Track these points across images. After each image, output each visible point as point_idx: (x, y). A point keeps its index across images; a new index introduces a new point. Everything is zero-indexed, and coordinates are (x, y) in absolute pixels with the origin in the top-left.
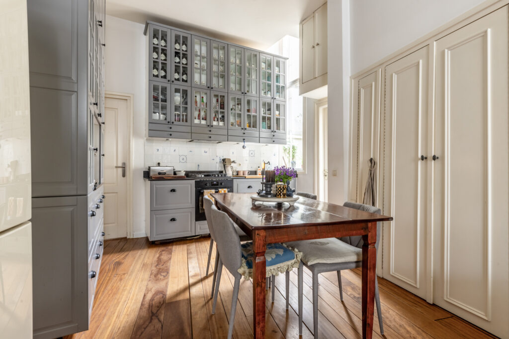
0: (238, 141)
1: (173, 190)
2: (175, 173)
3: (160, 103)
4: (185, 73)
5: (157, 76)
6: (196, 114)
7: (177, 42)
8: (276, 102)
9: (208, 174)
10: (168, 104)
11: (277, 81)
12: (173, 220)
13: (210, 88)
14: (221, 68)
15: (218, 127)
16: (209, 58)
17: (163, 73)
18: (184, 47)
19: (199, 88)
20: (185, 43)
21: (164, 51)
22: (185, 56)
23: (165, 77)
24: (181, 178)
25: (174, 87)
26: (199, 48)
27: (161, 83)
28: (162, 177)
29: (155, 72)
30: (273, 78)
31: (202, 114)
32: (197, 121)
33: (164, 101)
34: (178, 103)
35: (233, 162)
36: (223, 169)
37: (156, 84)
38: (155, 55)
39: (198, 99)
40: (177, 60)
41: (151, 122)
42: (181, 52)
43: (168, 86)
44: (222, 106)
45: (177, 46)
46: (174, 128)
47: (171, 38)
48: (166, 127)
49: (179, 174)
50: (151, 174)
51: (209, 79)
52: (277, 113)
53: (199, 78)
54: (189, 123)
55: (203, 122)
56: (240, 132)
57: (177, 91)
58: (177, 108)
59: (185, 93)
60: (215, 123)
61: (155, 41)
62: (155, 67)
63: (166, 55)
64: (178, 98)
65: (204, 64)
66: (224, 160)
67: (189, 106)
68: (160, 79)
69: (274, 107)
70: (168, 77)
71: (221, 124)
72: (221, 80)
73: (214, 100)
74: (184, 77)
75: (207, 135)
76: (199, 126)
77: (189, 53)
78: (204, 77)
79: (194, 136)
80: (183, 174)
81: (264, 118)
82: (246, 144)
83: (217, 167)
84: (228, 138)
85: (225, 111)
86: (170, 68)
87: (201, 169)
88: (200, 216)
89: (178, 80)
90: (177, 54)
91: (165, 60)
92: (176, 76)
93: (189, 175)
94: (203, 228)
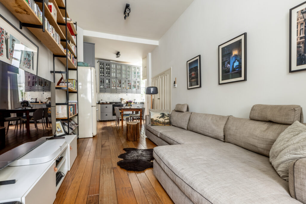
0: (125, 93)
1: (106, 107)
2: (106, 103)
3: (102, 83)
4: (109, 74)
5: (101, 75)
6: (112, 85)
7: (107, 65)
8: (137, 80)
9: (116, 103)
10: (104, 83)
11: (138, 74)
12: (107, 115)
13: (116, 78)
14: (120, 71)
15: (119, 89)
16: (116, 69)
17: (103, 75)
18: (109, 67)
19: (113, 78)
20: (109, 65)
21: (103, 69)
22: (109, 69)
23: (103, 76)
24: (108, 104)
25: (106, 78)
26: (113, 66)
27: (103, 77)
28: (103, 103)
29: (101, 74)
30: (137, 73)
31: (114, 85)
32: (113, 88)
33: (103, 82)
34: (107, 83)
35: (124, 99)
36: (121, 102)
37: (101, 78)
38: (101, 70)
39: (113, 81)
40: (107, 70)
41: (100, 88)
42: (108, 68)
43: (104, 78)
44: (120, 83)
45: (107, 66)
46: (106, 90)
47: (105, 64)
48: (104, 90)
49: (107, 103)
50: (100, 103)
51: (116, 75)
52: (138, 84)
53: (113, 75)
54: (110, 88)
55: (115, 88)
56: (126, 90)
57: (107, 79)
58: (107, 84)
59: (109, 79)
60: (118, 88)
61: (101, 66)
62: (101, 73)
63: (104, 69)
64: (107, 81)
65: (115, 70)
66: (121, 99)
67: (110, 83)
68: (102, 76)
69: (137, 82)
70: (105, 76)
71: (120, 88)
72: (120, 75)
73: (118, 81)
74: (109, 75)
75: (116, 91)
76: (113, 89)
77: (110, 68)
78: (115, 74)
79: (112, 92)
80: (109, 103)
81: (133, 86)
82: (128, 94)
83: (119, 101)
84: (122, 92)
85: (121, 84)
86: (105, 72)
87: (114, 101)
88: (114, 114)
89: (107, 76)
90: (107, 69)
91: (104, 71)
92: (107, 75)
93: (110, 103)
94: (114, 118)
